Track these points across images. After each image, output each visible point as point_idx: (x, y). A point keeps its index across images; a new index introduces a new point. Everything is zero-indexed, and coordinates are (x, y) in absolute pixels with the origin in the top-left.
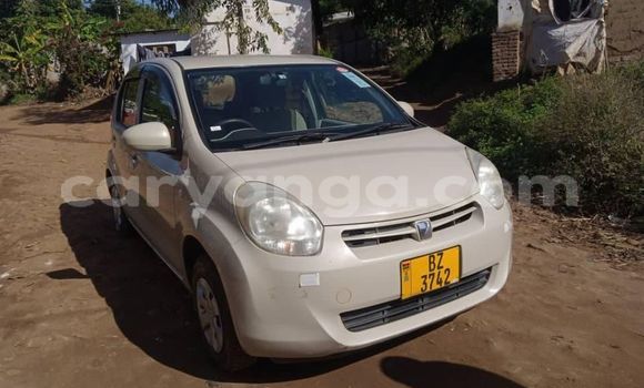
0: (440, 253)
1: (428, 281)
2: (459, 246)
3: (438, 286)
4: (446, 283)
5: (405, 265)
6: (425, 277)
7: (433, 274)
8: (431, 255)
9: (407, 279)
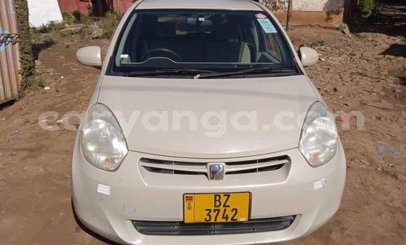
0: (228, 195)
1: (213, 215)
2: (250, 193)
3: (224, 220)
4: (232, 219)
5: (188, 197)
6: (210, 210)
7: (219, 210)
8: (217, 195)
9: (189, 208)
